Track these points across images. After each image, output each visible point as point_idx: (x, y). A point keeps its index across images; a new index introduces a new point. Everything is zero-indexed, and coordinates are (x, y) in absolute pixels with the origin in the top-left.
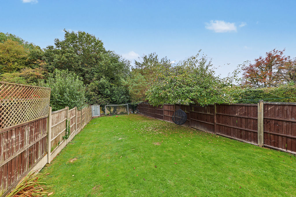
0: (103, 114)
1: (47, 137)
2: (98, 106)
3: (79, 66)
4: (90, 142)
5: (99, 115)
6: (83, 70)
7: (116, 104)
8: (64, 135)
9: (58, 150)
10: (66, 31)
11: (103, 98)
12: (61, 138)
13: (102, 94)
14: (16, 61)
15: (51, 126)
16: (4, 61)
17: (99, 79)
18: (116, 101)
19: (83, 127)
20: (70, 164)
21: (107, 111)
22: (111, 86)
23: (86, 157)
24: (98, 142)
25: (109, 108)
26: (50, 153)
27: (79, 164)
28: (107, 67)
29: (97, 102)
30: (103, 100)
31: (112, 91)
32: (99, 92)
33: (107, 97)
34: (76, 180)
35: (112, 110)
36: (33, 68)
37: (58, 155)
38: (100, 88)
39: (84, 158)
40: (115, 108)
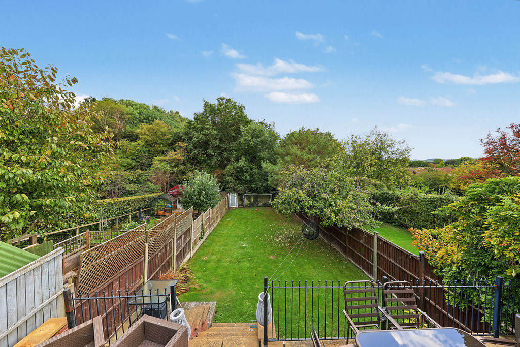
0: (241, 205)
1: (191, 239)
2: (236, 195)
3: (216, 143)
4: (219, 244)
5: (236, 206)
6: (221, 147)
7: (258, 193)
8: (200, 236)
9: (196, 249)
10: (204, 101)
11: (241, 184)
12: (198, 238)
13: (240, 180)
14: (161, 143)
15: (193, 232)
16: (153, 144)
17: (237, 160)
18: (257, 189)
19: (216, 224)
20: (203, 261)
21: (246, 202)
22: (252, 169)
23: (214, 257)
24: (225, 246)
25: (249, 198)
26: (192, 250)
27: (209, 262)
28: (246, 145)
29: (234, 190)
30: (241, 188)
31: (252, 175)
32: (237, 177)
33: (246, 184)
34: (205, 271)
35: (252, 200)
36: (175, 151)
37: (196, 251)
38: (239, 172)
39: (212, 258)
40: (256, 198)
